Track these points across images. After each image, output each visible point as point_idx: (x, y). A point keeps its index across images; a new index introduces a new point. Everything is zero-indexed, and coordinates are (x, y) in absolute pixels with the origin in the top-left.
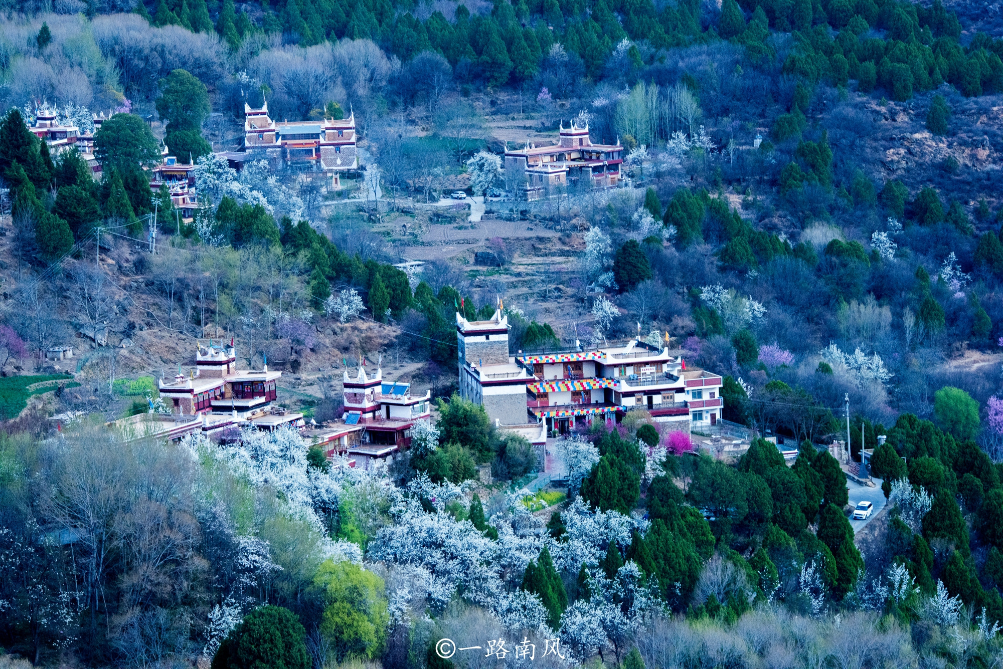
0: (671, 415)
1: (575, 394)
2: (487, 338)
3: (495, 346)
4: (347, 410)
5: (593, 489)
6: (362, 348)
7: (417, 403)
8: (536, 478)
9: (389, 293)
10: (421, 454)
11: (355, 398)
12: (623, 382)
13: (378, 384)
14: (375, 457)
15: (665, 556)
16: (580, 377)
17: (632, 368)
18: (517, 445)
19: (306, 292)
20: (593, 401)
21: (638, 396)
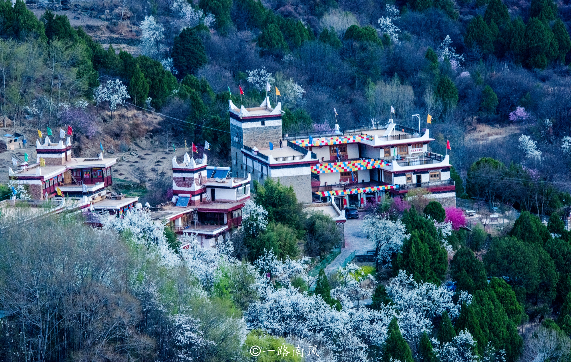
0: (439, 193)
1: (344, 174)
2: (263, 123)
3: (271, 131)
4: (176, 193)
5: (408, 263)
6: (131, 134)
7: (240, 186)
8: (339, 253)
9: (148, 83)
10: (253, 234)
11: (184, 182)
12: (395, 163)
13: (204, 168)
14: (209, 237)
15: (490, 325)
16: (345, 159)
17: (396, 149)
18: (325, 224)
19: (83, 84)
20: (360, 181)
21: (408, 175)
